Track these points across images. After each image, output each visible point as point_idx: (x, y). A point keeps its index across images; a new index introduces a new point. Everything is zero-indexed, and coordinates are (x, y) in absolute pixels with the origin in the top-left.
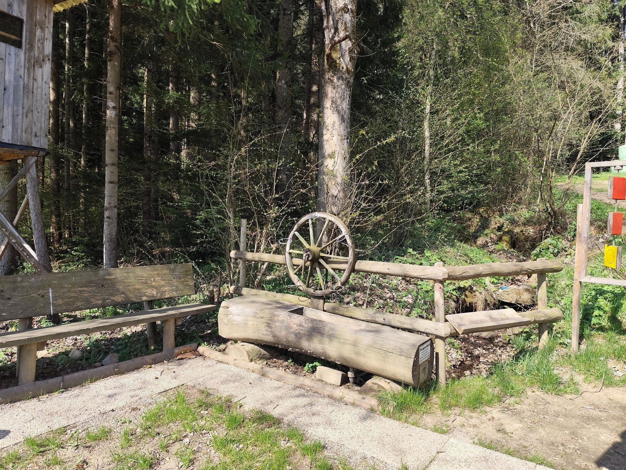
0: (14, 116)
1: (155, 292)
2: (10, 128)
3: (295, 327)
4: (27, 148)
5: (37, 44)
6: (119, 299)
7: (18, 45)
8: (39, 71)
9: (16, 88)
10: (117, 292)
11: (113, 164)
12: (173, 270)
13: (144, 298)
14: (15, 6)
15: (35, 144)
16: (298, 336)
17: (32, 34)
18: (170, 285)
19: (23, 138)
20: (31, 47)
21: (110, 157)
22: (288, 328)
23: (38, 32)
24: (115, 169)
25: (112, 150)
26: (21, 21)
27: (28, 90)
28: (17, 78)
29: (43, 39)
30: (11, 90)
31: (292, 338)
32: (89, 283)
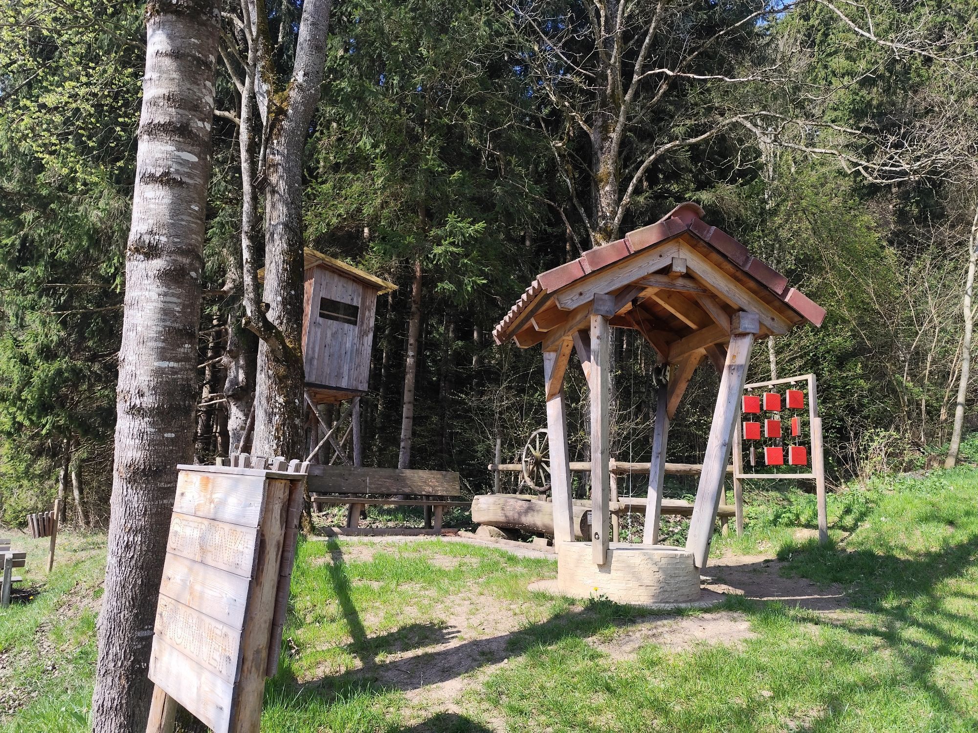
0: (349, 370)
1: (431, 490)
2: (347, 378)
3: (518, 508)
4: (355, 391)
5: (366, 321)
6: (407, 490)
7: (355, 323)
8: (366, 339)
9: (352, 351)
10: (406, 485)
11: (409, 403)
12: (444, 476)
13: (424, 493)
14: (355, 299)
15: (360, 389)
16: (520, 514)
17: (363, 314)
18: (442, 486)
19: (354, 384)
20: (362, 323)
21: (407, 397)
22: (514, 509)
23: (367, 313)
24: (411, 407)
25: (410, 391)
26: (358, 308)
27: (359, 352)
28: (353, 344)
29: (370, 317)
30: (349, 353)
31: (516, 516)
32: (389, 477)
